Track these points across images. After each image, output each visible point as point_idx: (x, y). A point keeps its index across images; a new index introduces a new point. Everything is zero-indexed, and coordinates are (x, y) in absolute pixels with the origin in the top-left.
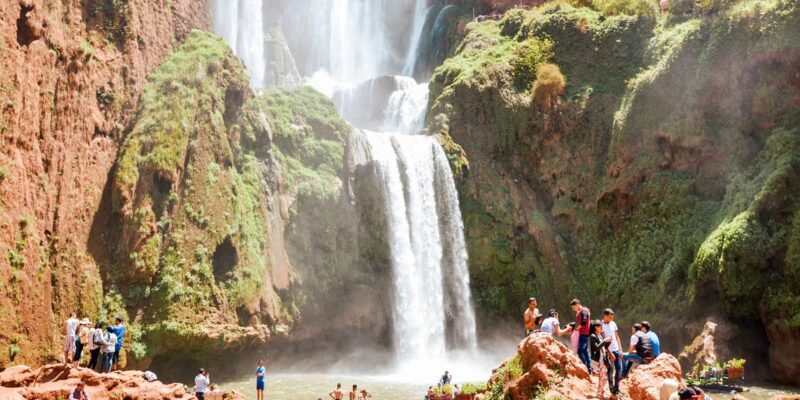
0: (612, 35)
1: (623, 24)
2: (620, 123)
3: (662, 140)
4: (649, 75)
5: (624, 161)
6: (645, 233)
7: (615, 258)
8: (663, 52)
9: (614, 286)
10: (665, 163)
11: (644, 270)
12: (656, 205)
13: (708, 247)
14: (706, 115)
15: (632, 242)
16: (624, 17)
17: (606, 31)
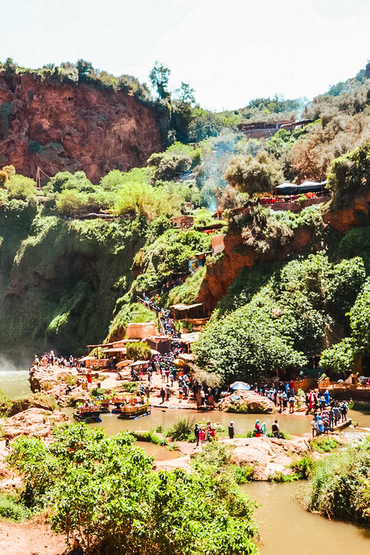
0: (15, 212)
1: (21, 206)
2: (18, 262)
3: (36, 273)
4: (32, 240)
5: (19, 280)
6: (27, 314)
7: (12, 323)
8: (40, 231)
9: (12, 335)
10: (36, 284)
11: (26, 330)
12: (32, 302)
13: (53, 324)
14: (56, 267)
15: (21, 317)
16: (22, 202)
17: (12, 208)
